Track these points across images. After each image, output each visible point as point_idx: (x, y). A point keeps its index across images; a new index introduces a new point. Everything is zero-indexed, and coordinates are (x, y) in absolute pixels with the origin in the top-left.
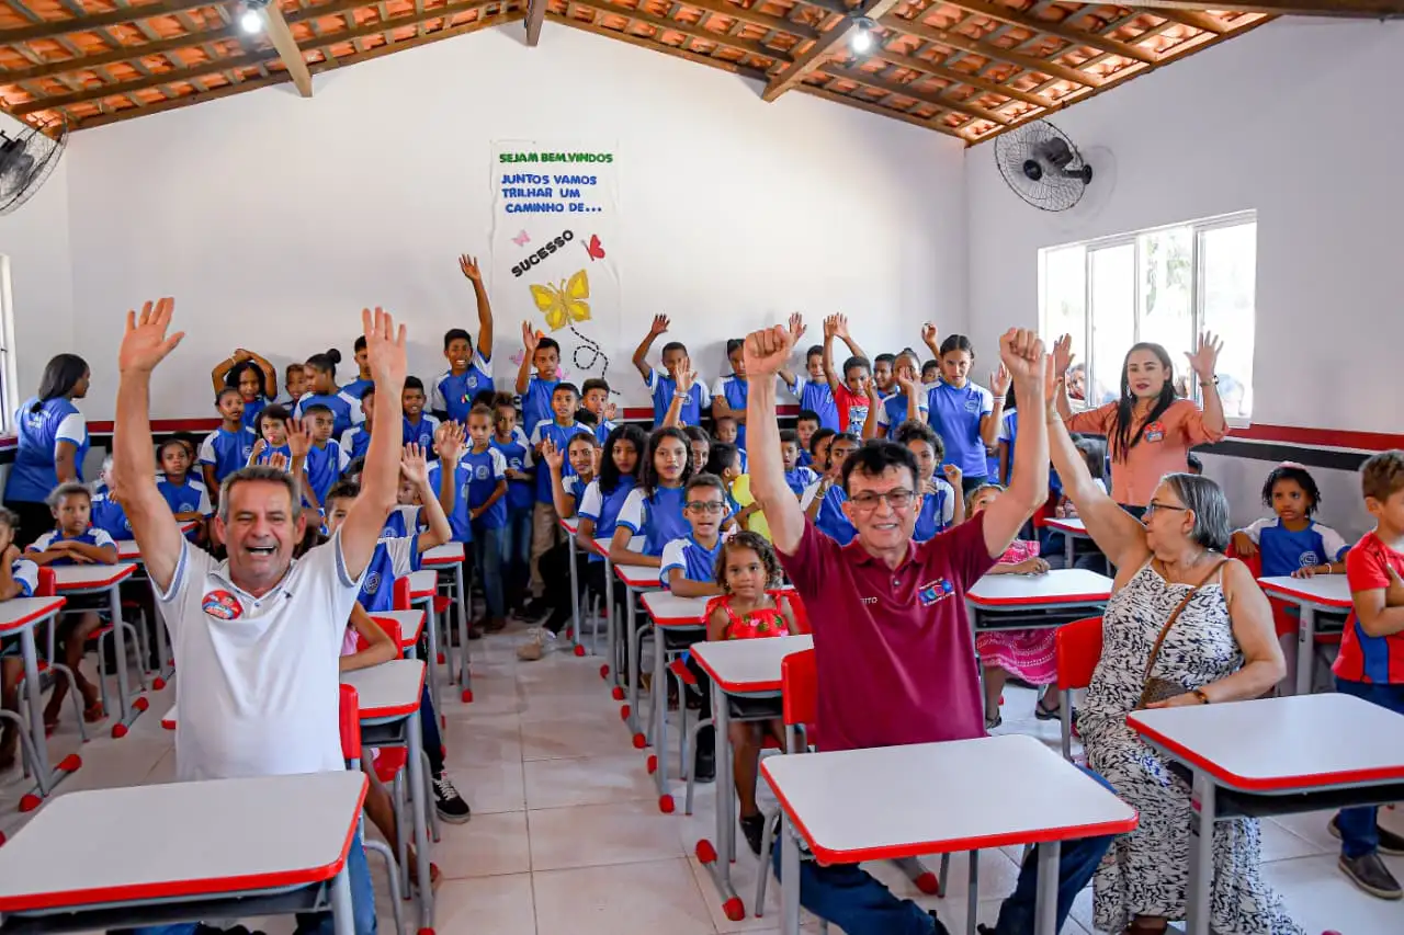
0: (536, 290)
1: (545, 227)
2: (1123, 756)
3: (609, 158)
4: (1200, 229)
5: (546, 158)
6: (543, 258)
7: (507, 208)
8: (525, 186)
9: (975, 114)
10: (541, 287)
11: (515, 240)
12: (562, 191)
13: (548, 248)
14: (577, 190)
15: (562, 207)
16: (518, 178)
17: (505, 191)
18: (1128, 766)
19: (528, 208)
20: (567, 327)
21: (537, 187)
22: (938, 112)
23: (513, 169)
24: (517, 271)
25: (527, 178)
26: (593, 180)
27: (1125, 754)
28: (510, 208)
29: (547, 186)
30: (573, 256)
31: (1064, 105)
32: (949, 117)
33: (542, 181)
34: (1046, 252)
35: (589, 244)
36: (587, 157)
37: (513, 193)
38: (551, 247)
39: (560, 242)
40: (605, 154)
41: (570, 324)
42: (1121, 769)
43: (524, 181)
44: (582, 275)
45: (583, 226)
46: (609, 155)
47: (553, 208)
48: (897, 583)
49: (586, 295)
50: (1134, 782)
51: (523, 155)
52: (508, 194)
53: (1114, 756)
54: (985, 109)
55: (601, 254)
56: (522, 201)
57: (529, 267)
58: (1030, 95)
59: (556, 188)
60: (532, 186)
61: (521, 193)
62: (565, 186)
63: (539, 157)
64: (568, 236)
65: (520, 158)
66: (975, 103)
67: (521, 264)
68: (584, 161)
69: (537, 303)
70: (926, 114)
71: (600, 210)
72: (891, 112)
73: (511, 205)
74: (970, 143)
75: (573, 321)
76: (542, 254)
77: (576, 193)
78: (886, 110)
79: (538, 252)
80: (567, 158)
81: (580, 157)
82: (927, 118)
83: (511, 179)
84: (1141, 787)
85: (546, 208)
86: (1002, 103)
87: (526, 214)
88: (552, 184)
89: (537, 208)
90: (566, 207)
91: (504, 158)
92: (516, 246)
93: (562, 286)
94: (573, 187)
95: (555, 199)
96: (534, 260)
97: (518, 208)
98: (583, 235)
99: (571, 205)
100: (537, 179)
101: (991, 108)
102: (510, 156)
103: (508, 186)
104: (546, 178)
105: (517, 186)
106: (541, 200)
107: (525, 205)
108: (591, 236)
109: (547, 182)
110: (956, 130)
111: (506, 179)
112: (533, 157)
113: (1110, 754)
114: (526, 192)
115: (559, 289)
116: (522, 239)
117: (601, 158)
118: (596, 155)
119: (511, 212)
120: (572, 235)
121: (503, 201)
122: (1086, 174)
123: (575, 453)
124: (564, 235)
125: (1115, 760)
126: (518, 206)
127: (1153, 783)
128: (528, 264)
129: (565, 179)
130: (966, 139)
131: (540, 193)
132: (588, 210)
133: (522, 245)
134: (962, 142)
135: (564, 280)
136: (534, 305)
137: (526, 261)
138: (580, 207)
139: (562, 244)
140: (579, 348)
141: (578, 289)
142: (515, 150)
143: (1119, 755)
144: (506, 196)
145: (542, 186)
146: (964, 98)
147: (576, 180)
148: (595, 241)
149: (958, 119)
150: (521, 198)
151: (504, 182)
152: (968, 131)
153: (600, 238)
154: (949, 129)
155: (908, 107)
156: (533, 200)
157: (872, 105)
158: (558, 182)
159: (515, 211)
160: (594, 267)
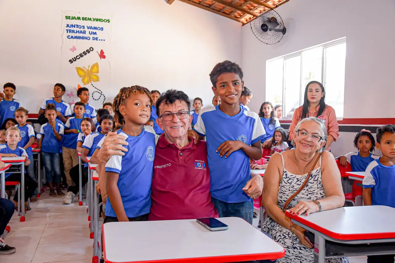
0: (78, 69)
1: (82, 45)
2: (283, 235)
3: (108, 21)
4: (325, 47)
5: (84, 19)
6: (81, 57)
7: (68, 37)
8: (76, 29)
9: (245, 12)
10: (81, 68)
11: (71, 49)
12: (90, 32)
13: (84, 54)
14: (96, 32)
15: (90, 38)
16: (72, 26)
17: (67, 30)
18: (286, 240)
19: (76, 37)
20: (90, 84)
21: (80, 30)
22: (232, 12)
23: (71, 22)
24: (71, 61)
25: (76, 26)
26: (102, 29)
27: (284, 234)
28: (69, 37)
29: (84, 30)
30: (93, 57)
31: (277, 6)
32: (236, 14)
33: (82, 28)
34: (269, 61)
35: (99, 53)
36: (100, 20)
37: (70, 31)
38: (85, 53)
39: (88, 51)
40: (107, 19)
41: (91, 82)
42: (282, 242)
43: (75, 27)
44: (96, 65)
45: (98, 46)
46: (108, 20)
47: (86, 38)
48: (181, 154)
49: (98, 72)
50: (288, 248)
51: (74, 17)
52: (68, 31)
53: (280, 236)
54: (249, 10)
55: (104, 57)
56: (74, 35)
57: (76, 60)
58: (265, 3)
59: (87, 31)
60: (78, 29)
61: (73, 31)
62: (91, 30)
63: (81, 19)
64: (91, 49)
65: (74, 18)
66: (245, 7)
67: (73, 59)
68: (99, 21)
69: (79, 74)
70: (228, 13)
71: (104, 40)
72: (215, 11)
73: (70, 36)
74: (244, 24)
75: (92, 82)
76: (81, 56)
77: (95, 33)
78: (213, 10)
79: (80, 55)
80: (92, 20)
81: (97, 20)
82: (228, 14)
83: (70, 26)
84: (291, 250)
85: (83, 38)
86: (255, 7)
87: (75, 40)
88: (86, 29)
89: (79, 38)
90: (91, 38)
91: (68, 18)
92: (71, 52)
93: (88, 69)
94: (94, 31)
95: (87, 35)
96: (78, 57)
97: (72, 37)
98: (97, 49)
99: (93, 38)
100: (80, 27)
101: (251, 9)
102: (69, 17)
103: (68, 28)
104: (83, 26)
105: (72, 29)
106: (81, 35)
107: (75, 36)
108: (100, 50)
109: (84, 28)
110: (239, 19)
111: (68, 26)
112: (79, 18)
113: (278, 234)
114: (75, 32)
115: (87, 69)
116: (74, 49)
117: (105, 21)
118: (104, 20)
119: (69, 38)
120: (93, 49)
121: (66, 34)
122: (284, 31)
123: (83, 125)
124: (90, 49)
125: (280, 237)
126: (72, 36)
127: (297, 248)
128: (75, 59)
129: (91, 28)
130: (242, 23)
131: (81, 32)
132: (100, 40)
133: (73, 51)
134: (241, 24)
135: (89, 66)
136: (77, 74)
137: (75, 58)
138: (96, 39)
139: (89, 52)
140: (94, 92)
141: (95, 69)
142: (71, 15)
143: (282, 235)
144: (67, 32)
145: (82, 30)
146: (241, 5)
147: (95, 28)
148: (102, 52)
149: (240, 15)
150: (73, 33)
151: (67, 27)
152: (243, 20)
153: (104, 51)
154: (236, 19)
155: (221, 9)
156: (78, 35)
157: (208, 8)
158: (88, 28)
159: (71, 38)
160: (101, 62)
